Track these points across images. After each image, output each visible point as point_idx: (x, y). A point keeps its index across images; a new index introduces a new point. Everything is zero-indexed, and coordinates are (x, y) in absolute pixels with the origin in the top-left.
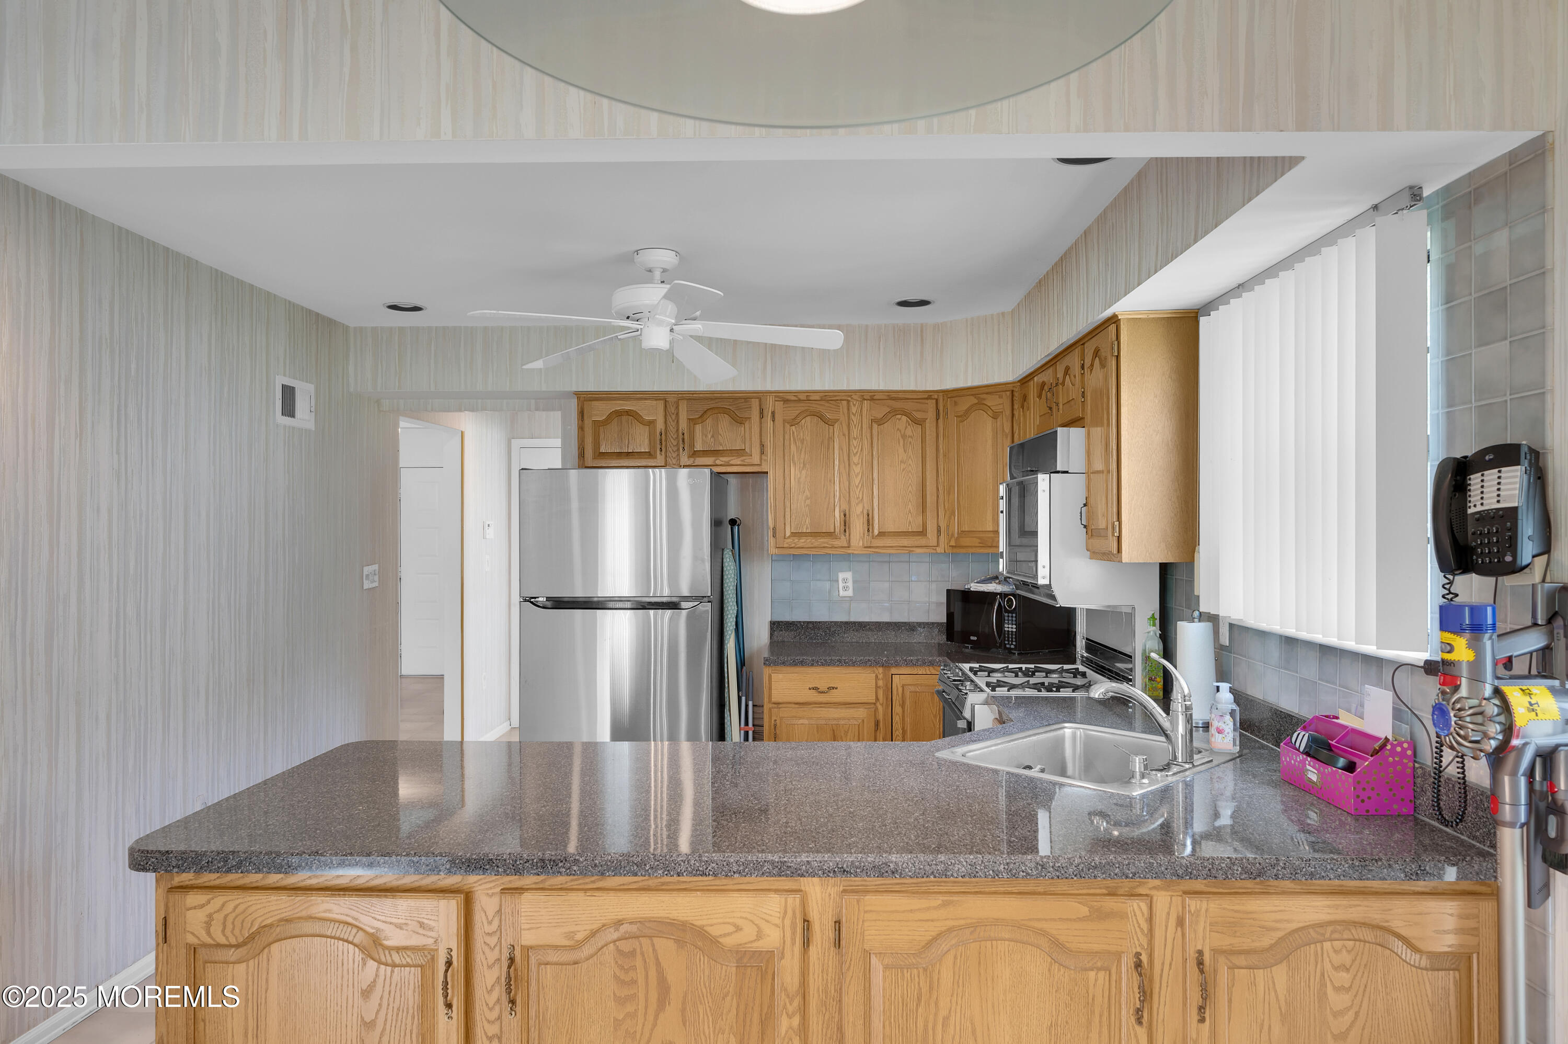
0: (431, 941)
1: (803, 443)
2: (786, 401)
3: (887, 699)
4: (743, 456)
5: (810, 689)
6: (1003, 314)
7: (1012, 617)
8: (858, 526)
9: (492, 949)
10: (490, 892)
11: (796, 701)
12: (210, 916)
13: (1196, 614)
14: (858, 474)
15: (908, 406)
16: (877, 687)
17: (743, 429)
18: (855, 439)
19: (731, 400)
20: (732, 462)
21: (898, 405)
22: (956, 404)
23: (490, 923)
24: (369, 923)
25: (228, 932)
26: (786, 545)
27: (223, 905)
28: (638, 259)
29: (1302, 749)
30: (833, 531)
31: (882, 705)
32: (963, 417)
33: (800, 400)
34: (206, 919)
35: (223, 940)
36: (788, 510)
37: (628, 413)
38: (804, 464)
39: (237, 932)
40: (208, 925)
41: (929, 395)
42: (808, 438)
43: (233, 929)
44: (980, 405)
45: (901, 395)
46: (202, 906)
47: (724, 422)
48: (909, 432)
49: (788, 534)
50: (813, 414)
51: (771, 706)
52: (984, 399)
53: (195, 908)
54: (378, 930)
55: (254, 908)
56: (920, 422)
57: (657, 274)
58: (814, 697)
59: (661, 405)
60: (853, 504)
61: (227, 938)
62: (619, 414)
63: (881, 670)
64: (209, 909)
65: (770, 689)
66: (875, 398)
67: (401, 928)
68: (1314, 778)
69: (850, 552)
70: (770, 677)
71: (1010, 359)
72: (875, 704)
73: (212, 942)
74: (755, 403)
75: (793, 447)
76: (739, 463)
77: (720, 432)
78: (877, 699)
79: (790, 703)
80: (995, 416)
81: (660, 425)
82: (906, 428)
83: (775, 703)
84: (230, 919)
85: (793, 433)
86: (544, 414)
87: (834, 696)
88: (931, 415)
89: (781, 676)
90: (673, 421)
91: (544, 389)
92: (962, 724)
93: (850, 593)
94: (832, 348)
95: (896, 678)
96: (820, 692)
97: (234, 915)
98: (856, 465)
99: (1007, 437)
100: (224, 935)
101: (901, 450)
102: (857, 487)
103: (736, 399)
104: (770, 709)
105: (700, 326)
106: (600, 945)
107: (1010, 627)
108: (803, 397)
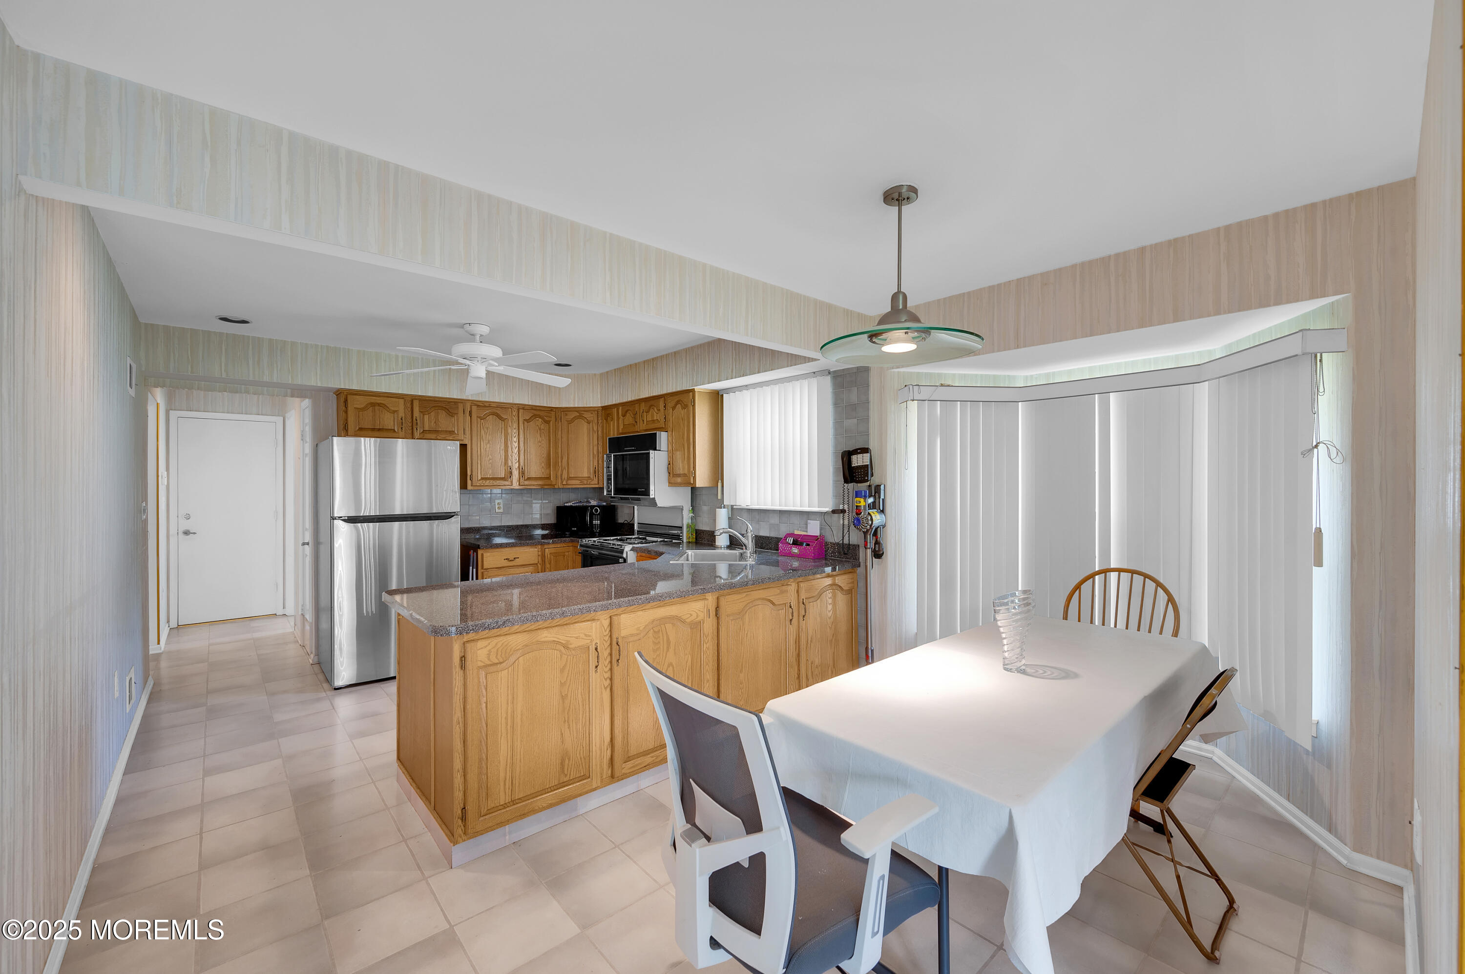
0: (589, 641)
1: (487, 429)
2: (478, 406)
3: (543, 561)
4: (453, 435)
5: (504, 559)
6: (595, 374)
7: (598, 517)
8: (516, 474)
9: (606, 642)
10: (606, 618)
11: (497, 567)
12: (490, 651)
13: (723, 505)
14: (516, 447)
15: (542, 413)
16: (539, 555)
17: (453, 419)
18: (515, 429)
19: (447, 403)
20: (447, 438)
21: (536, 412)
22: (566, 415)
23: (606, 631)
24: (562, 638)
25: (499, 657)
26: (478, 485)
27: (496, 644)
28: (467, 326)
29: (791, 543)
30: (504, 476)
31: (540, 564)
32: (570, 422)
33: (485, 406)
34: (488, 653)
35: (496, 661)
36: (479, 465)
37: (379, 405)
38: (489, 441)
39: (503, 656)
40: (489, 655)
41: (551, 409)
42: (491, 427)
43: (501, 654)
44: (581, 417)
45: (538, 408)
46: (486, 647)
47: (442, 415)
48: (542, 427)
49: (479, 478)
50: (493, 414)
51: (482, 571)
52: (583, 414)
53: (482, 648)
54: (568, 641)
55: (511, 643)
56: (548, 422)
57: (478, 337)
58: (507, 563)
59: (402, 401)
60: (514, 463)
61: (498, 660)
62: (373, 405)
63: (540, 547)
64: (489, 648)
65: (482, 562)
66: (525, 408)
67: (577, 638)
68: (796, 551)
69: (513, 488)
70: (482, 555)
71: (599, 396)
72: (537, 564)
73: (491, 663)
74: (461, 406)
75: (483, 432)
76: (451, 439)
77: (440, 420)
78: (538, 562)
79: (494, 568)
80: (589, 422)
81: (401, 414)
82: (541, 425)
83: (485, 569)
84: (500, 649)
85: (482, 424)
86: (298, 400)
87: (518, 562)
88: (553, 419)
89: (489, 554)
90: (409, 412)
91: (319, 385)
92: (621, 560)
93: (501, 510)
94: (561, 387)
95: (547, 550)
96: (511, 561)
97: (501, 648)
98: (515, 442)
99: (595, 433)
100: (497, 659)
101: (539, 436)
102: (516, 454)
103: (449, 402)
104: (482, 573)
105: (502, 368)
106: (647, 631)
107: (597, 522)
108: (487, 404)
